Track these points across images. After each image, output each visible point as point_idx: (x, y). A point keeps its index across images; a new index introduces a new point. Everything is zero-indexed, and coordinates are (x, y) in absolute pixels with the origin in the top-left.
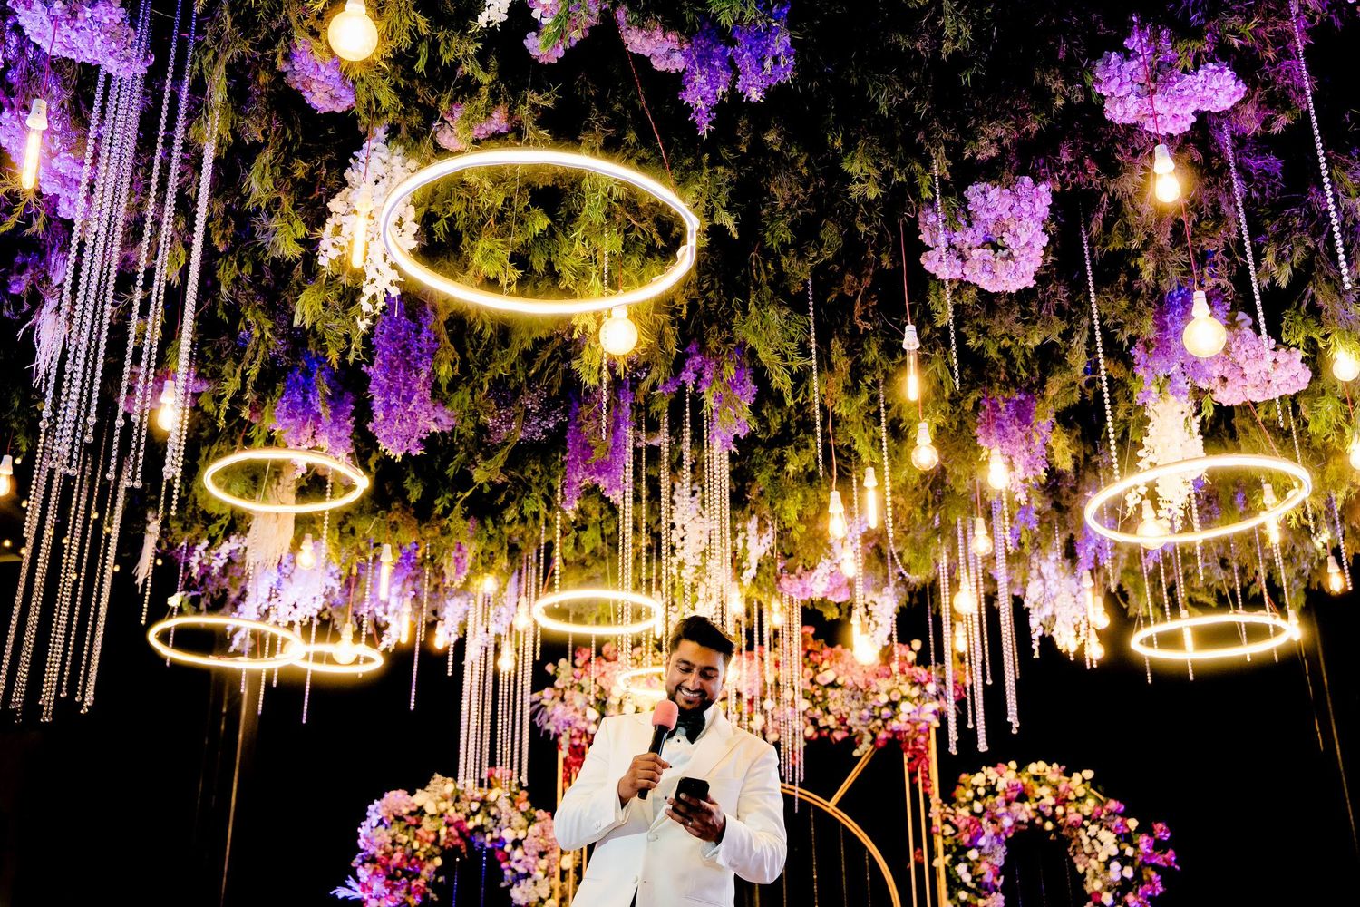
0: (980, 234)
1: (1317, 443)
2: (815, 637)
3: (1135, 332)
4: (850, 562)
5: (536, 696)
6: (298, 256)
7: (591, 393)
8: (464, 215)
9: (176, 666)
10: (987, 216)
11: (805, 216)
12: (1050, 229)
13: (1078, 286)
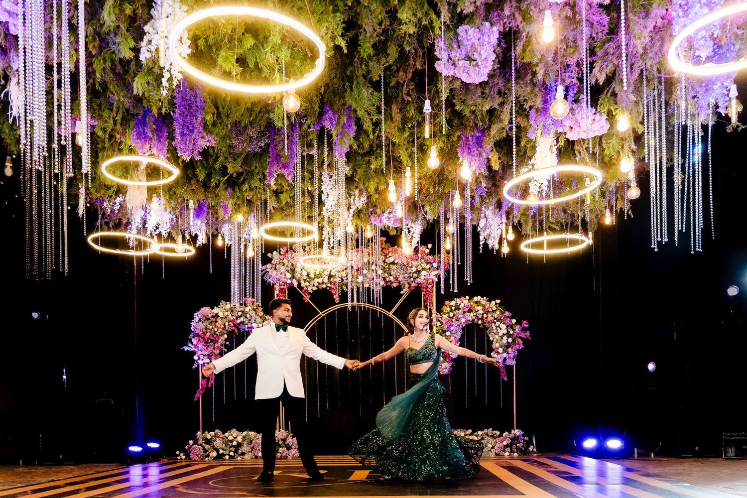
0: (464, 52)
1: (606, 159)
2: (386, 242)
3: (532, 104)
4: (400, 211)
5: (264, 267)
6: (132, 57)
7: (280, 130)
8: (212, 36)
9: (103, 254)
10: (467, 43)
11: (380, 41)
12: (496, 51)
13: (509, 80)
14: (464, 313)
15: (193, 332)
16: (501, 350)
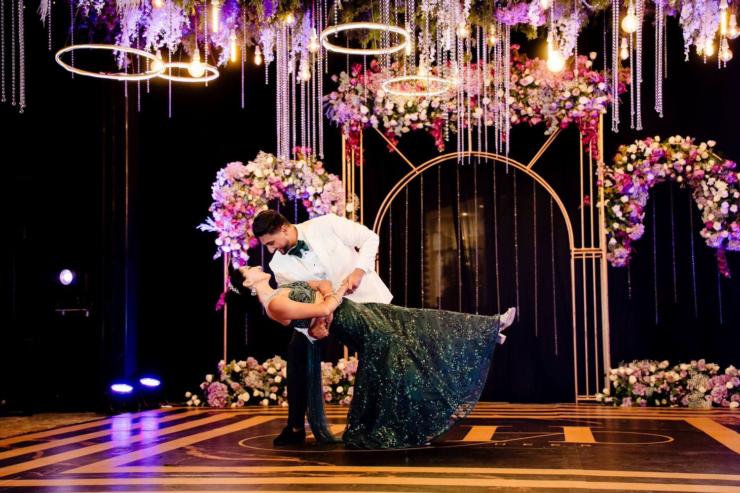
2: (520, 52)
5: (327, 97)
14: (652, 164)
15: (215, 201)
16: (717, 226)
